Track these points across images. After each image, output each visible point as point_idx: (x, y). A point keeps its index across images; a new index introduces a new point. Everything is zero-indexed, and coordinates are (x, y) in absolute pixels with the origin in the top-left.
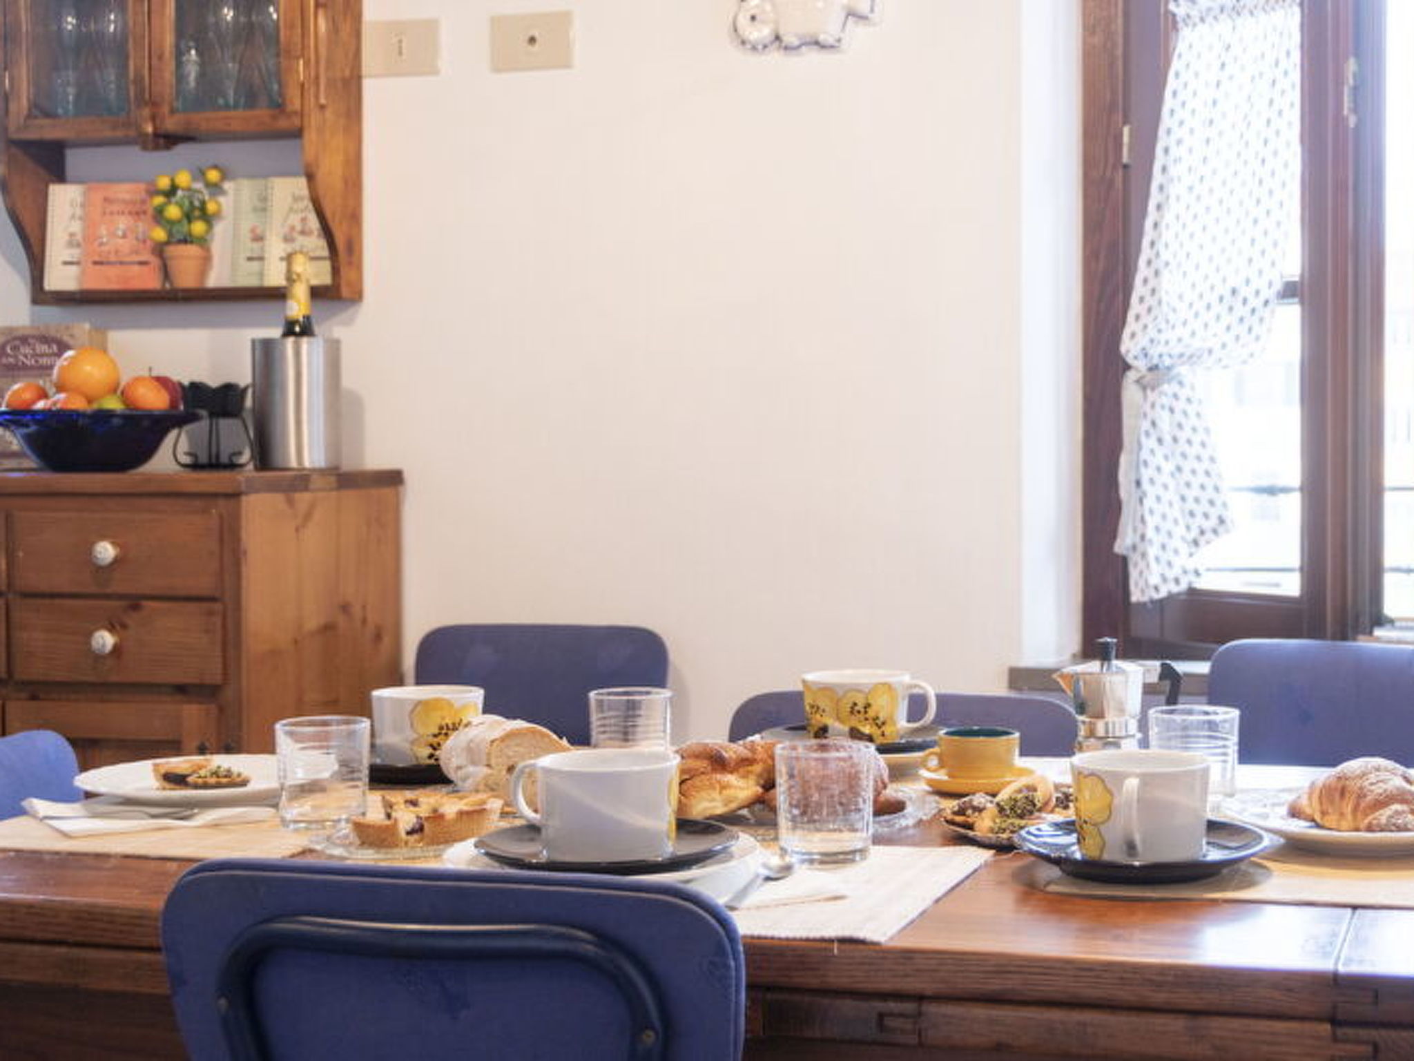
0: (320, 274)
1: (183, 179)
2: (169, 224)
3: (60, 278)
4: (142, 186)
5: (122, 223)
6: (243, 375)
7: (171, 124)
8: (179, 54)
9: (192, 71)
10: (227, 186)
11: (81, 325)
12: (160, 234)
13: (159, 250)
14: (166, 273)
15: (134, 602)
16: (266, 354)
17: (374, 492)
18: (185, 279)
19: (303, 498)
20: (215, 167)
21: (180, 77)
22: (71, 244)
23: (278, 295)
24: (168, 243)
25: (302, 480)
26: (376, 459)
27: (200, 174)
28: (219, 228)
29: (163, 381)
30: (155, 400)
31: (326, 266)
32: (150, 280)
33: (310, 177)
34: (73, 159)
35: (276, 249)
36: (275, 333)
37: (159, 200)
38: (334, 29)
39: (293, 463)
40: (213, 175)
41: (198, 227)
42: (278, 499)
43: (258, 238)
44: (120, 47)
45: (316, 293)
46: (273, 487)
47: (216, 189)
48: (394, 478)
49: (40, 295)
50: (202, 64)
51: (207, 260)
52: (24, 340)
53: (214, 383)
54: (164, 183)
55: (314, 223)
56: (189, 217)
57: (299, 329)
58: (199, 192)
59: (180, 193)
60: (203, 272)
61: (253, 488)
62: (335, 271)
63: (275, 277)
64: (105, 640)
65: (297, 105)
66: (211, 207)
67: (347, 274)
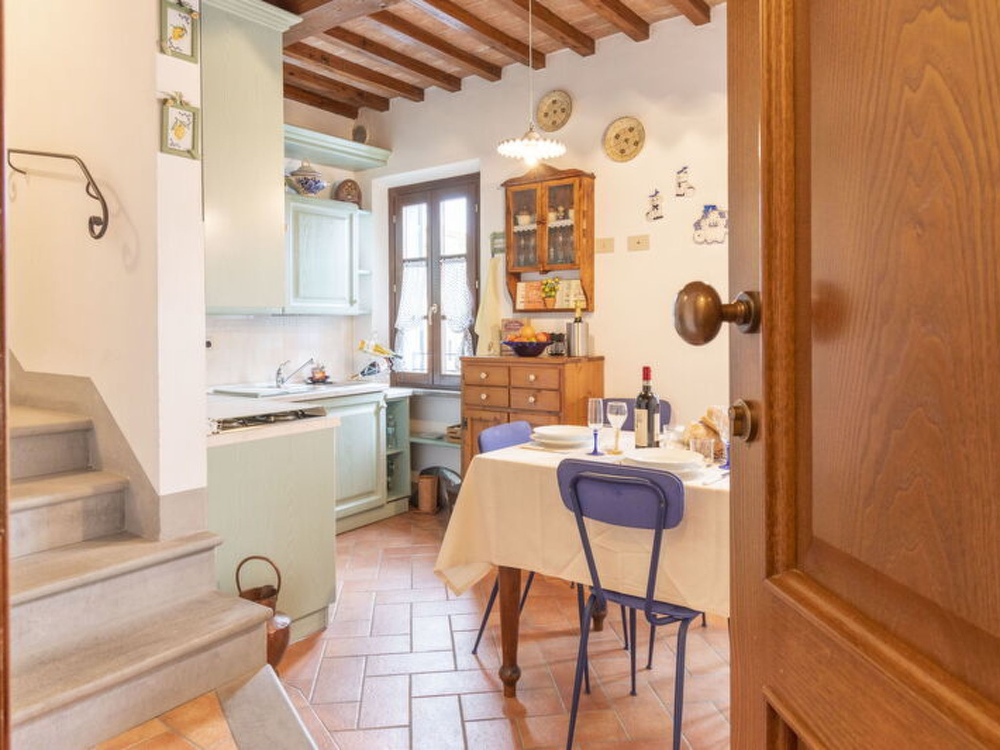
0: (583, 305)
1: (550, 281)
2: (547, 292)
3: (520, 306)
4: (539, 284)
5: (535, 292)
6: (564, 331)
7: (547, 268)
8: (549, 249)
9: (552, 254)
10: (560, 282)
11: (523, 318)
12: (544, 295)
13: (544, 299)
14: (545, 304)
15: (539, 390)
16: (569, 326)
17: (596, 362)
18: (550, 307)
19: (579, 365)
20: (557, 277)
21: (549, 256)
22: (523, 298)
23: (573, 310)
24: (546, 297)
25: (579, 360)
26: (597, 354)
27: (554, 279)
28: (558, 293)
29: (545, 334)
30: (543, 339)
31: (585, 303)
32: (541, 307)
33: (581, 281)
34: (524, 276)
35: (572, 298)
36: (572, 321)
37: (543, 287)
38: (587, 242)
39: (577, 355)
40: (557, 280)
41: (553, 293)
42: (574, 365)
43: (568, 296)
44: (535, 248)
45: (583, 310)
46: (572, 362)
47: (557, 283)
48: (602, 359)
49: (515, 310)
50: (554, 252)
51: (555, 301)
52: (512, 322)
53: (558, 333)
54: (545, 282)
55: (582, 292)
56: (551, 291)
57: (578, 320)
58: (552, 284)
59: (549, 285)
60: (554, 306)
61: (567, 362)
62: (587, 305)
63: (572, 306)
64: (532, 399)
65: (577, 262)
66: (556, 288)
67: (590, 305)
